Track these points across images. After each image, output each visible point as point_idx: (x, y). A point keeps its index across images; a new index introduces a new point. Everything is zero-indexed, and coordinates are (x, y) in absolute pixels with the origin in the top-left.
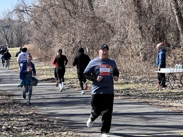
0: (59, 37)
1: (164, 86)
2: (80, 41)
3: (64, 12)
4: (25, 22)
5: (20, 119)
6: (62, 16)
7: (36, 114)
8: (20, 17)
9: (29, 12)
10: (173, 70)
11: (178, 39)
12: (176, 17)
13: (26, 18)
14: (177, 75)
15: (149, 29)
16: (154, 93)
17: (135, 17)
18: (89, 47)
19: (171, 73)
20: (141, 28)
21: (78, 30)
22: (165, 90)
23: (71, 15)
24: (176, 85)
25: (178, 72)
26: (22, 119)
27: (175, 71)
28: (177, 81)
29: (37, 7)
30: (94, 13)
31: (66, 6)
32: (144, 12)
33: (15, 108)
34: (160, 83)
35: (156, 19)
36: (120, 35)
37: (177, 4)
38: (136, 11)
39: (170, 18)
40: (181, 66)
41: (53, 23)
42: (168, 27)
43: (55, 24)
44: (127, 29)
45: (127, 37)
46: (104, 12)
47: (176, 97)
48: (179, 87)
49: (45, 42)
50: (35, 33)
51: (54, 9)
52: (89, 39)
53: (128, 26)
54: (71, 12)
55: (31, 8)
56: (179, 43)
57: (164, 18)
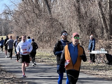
0: (30, 30)
1: (94, 61)
2: (43, 33)
3: (33, 15)
4: (9, 20)
5: (5, 81)
6: (32, 17)
7: (15, 78)
8: (6, 17)
9: (12, 14)
10: (100, 52)
11: (103, 33)
12: (102, 19)
13: (10, 18)
14: (101, 55)
15: (85, 26)
16: (87, 66)
17: (77, 19)
18: (48, 37)
19: (98, 54)
20: (80, 26)
21: (42, 26)
22: (94, 64)
23: (37, 17)
24: (100, 61)
25: (102, 53)
26: (6, 81)
27: (100, 53)
28: (101, 59)
29: (17, 11)
30: (52, 16)
31: (35, 11)
32: (82, 16)
33: (2, 73)
34: (91, 60)
35: (89, 20)
36: (67, 30)
37: (102, 12)
38: (77, 15)
39: (98, 20)
40: (104, 50)
41: (26, 21)
42: (96, 25)
43: (28, 22)
44: (72, 26)
45: (71, 31)
46: (58, 15)
47: (101, 68)
48: (103, 62)
49: (21, 33)
50: (15, 28)
51: (27, 13)
52: (48, 32)
53: (72, 24)
54: (38, 15)
55: (13, 12)
56: (103, 35)
57: (94, 20)
